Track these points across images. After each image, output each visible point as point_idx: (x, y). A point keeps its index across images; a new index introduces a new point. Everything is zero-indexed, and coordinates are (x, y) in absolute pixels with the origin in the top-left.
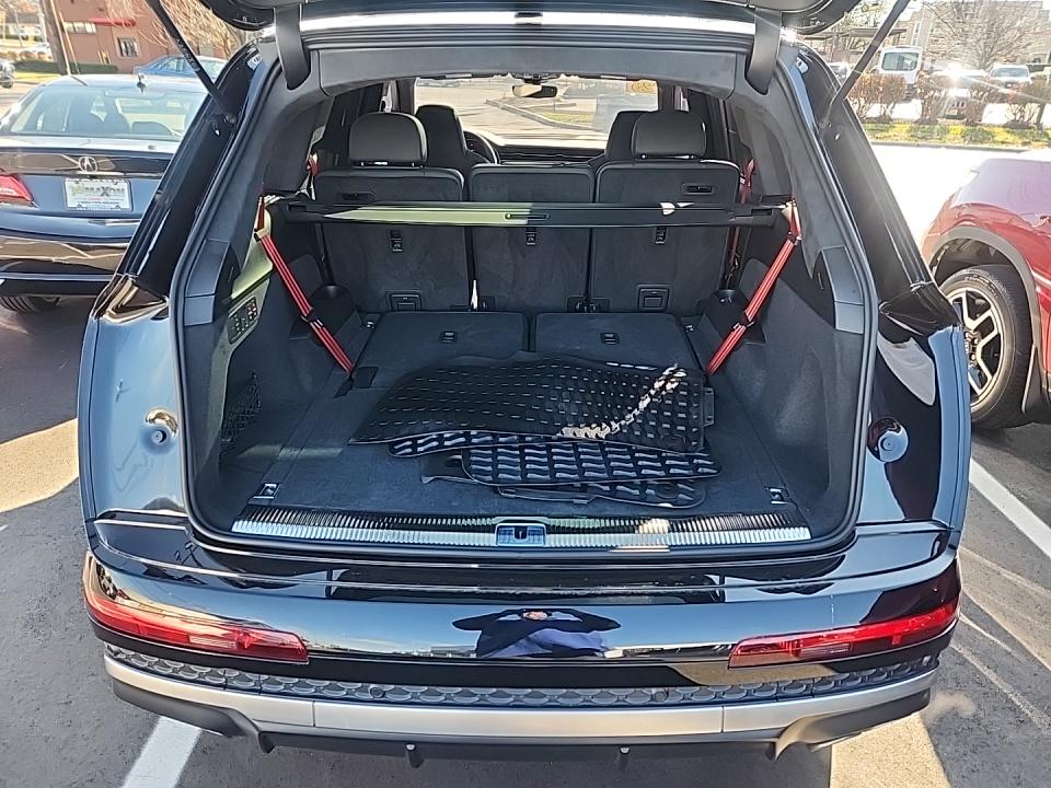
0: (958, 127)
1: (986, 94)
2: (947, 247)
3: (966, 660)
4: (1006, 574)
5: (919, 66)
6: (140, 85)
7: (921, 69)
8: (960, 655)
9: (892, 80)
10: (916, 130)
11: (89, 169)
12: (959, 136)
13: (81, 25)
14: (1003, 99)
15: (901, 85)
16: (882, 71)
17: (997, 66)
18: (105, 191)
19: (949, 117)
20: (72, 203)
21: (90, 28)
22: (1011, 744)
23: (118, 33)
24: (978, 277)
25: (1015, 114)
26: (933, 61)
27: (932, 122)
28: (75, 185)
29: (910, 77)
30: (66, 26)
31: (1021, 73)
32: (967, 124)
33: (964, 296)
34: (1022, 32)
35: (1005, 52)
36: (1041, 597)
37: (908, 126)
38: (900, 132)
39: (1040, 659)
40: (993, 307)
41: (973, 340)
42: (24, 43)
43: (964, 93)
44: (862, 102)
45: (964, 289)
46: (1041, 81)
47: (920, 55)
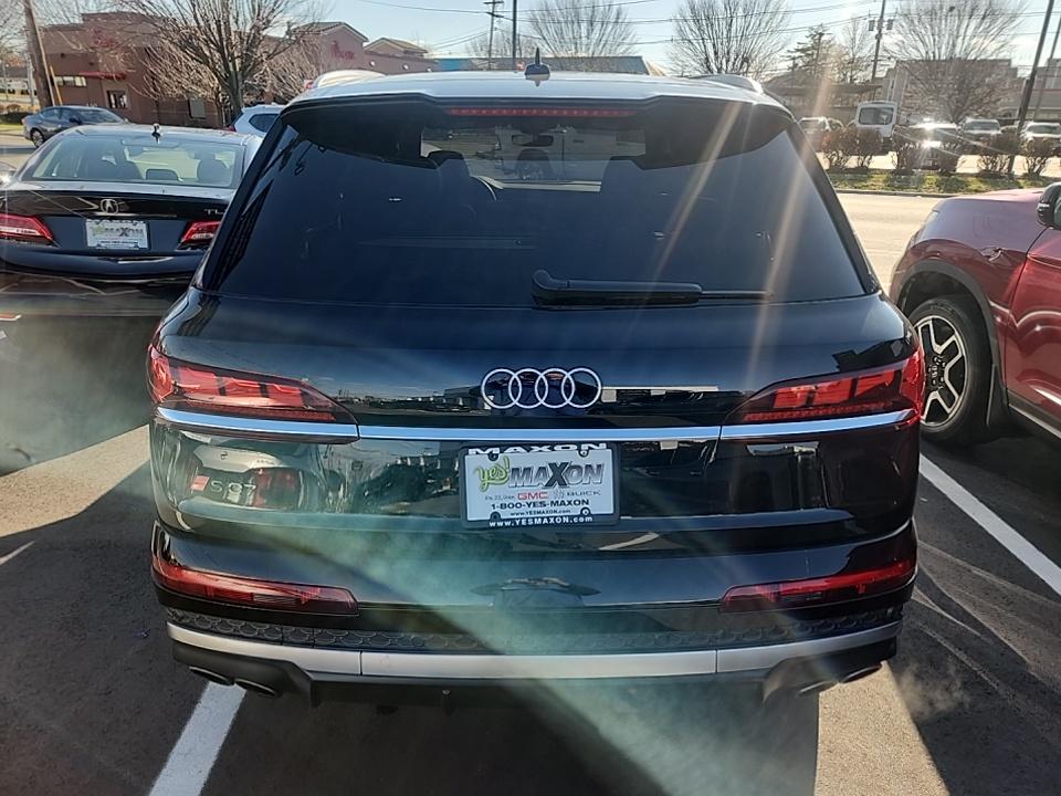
0: (932, 177)
1: (959, 146)
2: (913, 280)
3: (939, 644)
4: (976, 571)
5: (894, 121)
6: (156, 134)
7: (897, 123)
8: (934, 640)
9: (868, 133)
10: (892, 180)
11: (110, 211)
12: (934, 186)
13: (70, 79)
14: (974, 151)
15: (877, 138)
16: (858, 125)
17: (969, 120)
18: (125, 232)
19: (924, 168)
20: (92, 242)
21: (80, 82)
22: (980, 712)
23: (106, 86)
24: (942, 305)
25: (987, 164)
26: (909, 115)
27: (908, 173)
28: (96, 226)
29: (886, 131)
30: (56, 79)
31: (993, 126)
32: (941, 174)
33: (930, 323)
34: (992, 88)
35: (976, 107)
36: (1008, 590)
37: (885, 176)
38: (878, 182)
39: (1006, 642)
40: (956, 333)
41: (941, 363)
42: (11, 97)
43: (937, 144)
44: (841, 154)
45: (931, 317)
46: (1011, 134)
47: (895, 110)
